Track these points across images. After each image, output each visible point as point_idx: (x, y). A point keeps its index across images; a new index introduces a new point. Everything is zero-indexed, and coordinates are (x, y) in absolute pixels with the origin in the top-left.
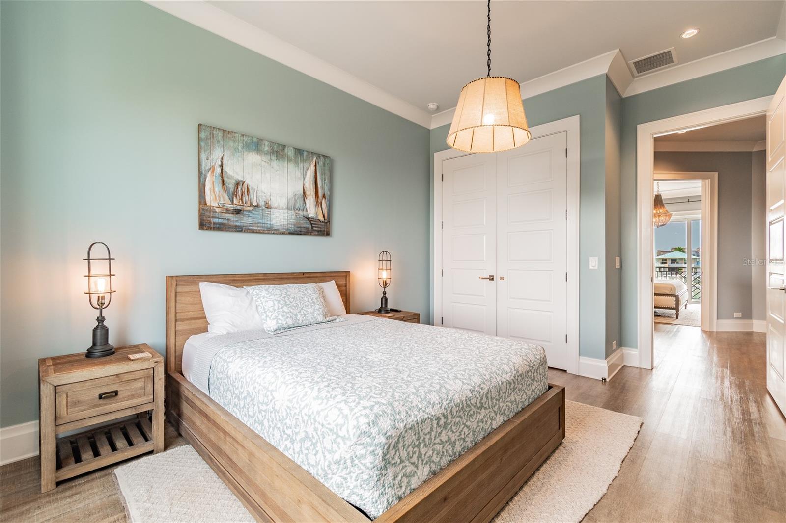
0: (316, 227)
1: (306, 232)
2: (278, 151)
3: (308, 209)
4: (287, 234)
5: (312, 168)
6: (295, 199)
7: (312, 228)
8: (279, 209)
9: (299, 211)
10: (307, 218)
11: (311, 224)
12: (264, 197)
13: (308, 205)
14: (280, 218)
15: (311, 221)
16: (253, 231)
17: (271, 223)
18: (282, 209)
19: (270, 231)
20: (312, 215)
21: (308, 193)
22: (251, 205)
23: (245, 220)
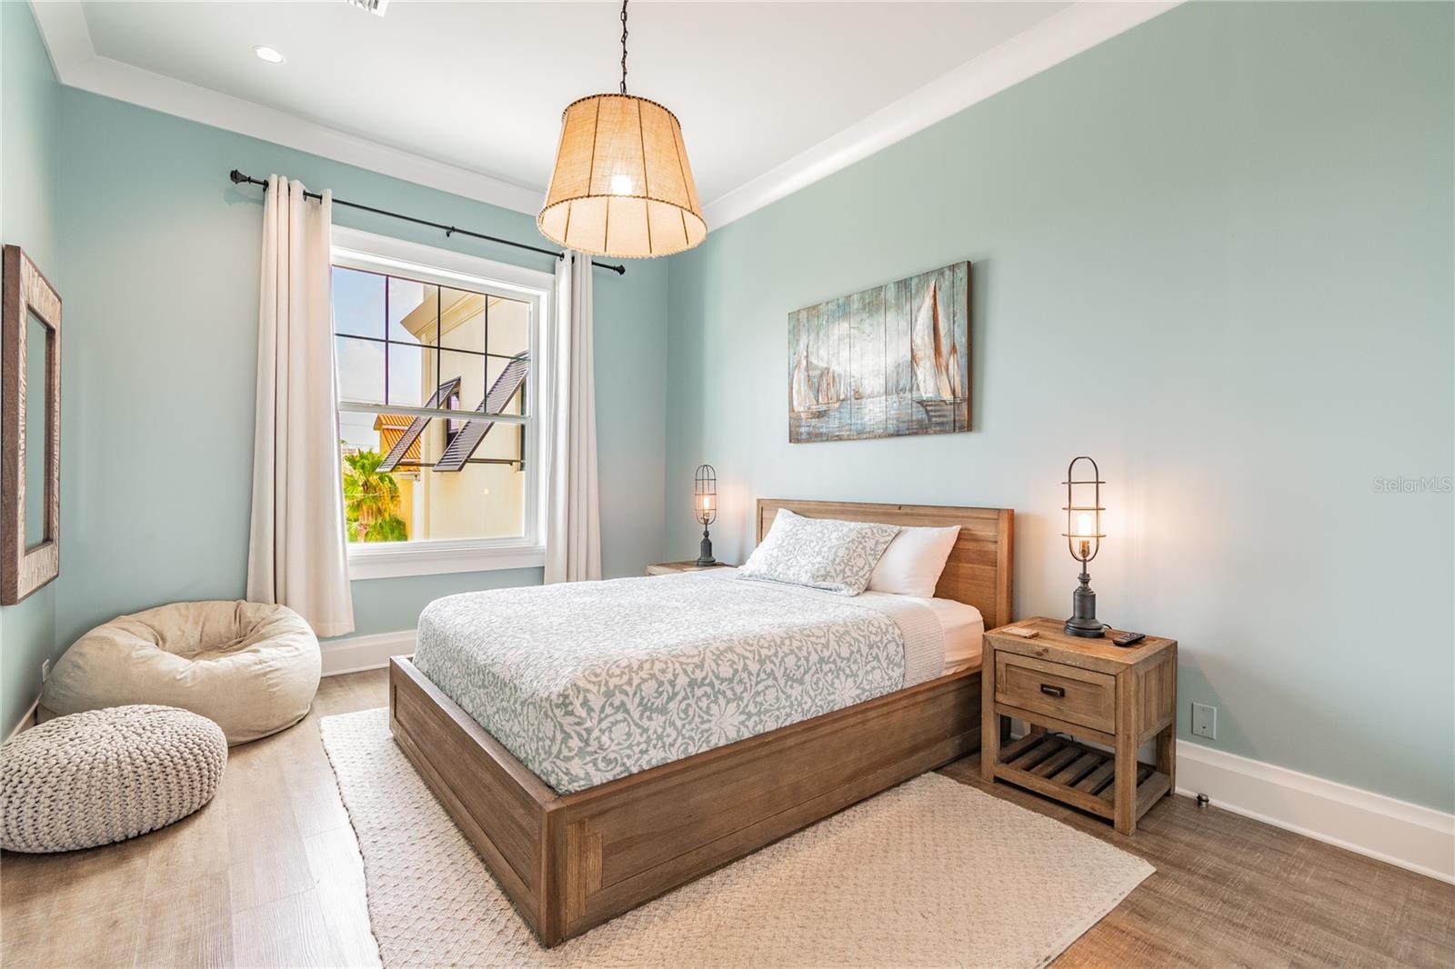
0: (935, 416)
1: (919, 429)
2: (873, 301)
3: (921, 385)
4: (886, 437)
5: (928, 302)
6: (898, 373)
7: (930, 420)
8: (873, 397)
9: (904, 393)
10: (918, 403)
11: (927, 412)
12: (853, 384)
13: (920, 377)
14: (876, 411)
15: (927, 405)
16: (840, 438)
17: (863, 422)
18: (879, 395)
19: (862, 434)
20: (927, 395)
21: (920, 354)
22: (838, 400)
23: (831, 425)
